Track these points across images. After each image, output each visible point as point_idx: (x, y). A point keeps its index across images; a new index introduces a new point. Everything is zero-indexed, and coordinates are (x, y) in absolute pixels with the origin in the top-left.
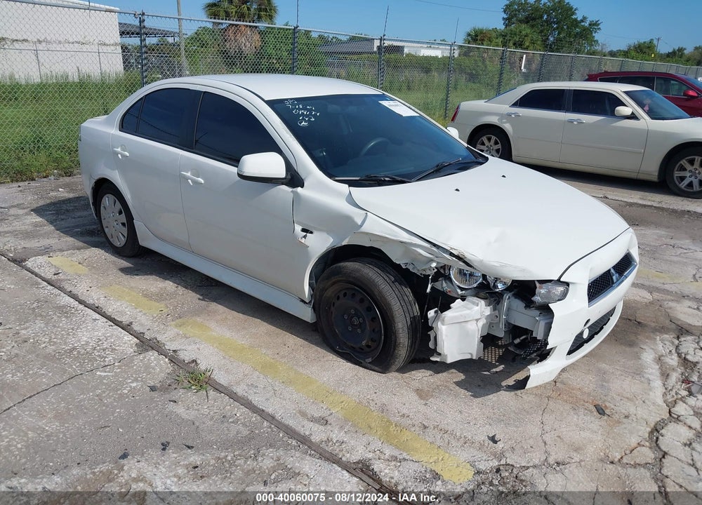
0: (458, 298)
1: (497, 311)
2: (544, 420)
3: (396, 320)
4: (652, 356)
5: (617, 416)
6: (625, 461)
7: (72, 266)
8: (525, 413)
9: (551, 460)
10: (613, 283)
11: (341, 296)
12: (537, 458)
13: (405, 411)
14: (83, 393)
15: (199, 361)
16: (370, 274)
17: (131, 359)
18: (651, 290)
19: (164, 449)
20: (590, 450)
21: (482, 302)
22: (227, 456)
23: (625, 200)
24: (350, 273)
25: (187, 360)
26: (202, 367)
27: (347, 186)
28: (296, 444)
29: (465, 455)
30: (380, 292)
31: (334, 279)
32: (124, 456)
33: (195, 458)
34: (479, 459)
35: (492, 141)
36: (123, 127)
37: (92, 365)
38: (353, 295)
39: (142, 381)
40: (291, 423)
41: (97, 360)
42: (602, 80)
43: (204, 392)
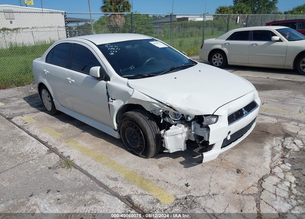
0: (173, 125)
1: (190, 130)
2: (212, 176)
3: (148, 135)
4: (269, 147)
5: (246, 173)
6: (244, 193)
7: (30, 120)
8: (204, 174)
9: (211, 193)
10: (243, 115)
11: (128, 126)
12: (204, 192)
13: (151, 174)
14: (21, 171)
15: (70, 156)
16: (137, 116)
17: (44, 156)
18: (277, 118)
19: (47, 193)
20: (230, 188)
21: (183, 126)
22: (72, 195)
23: (277, 78)
24: (130, 116)
25: (66, 156)
26: (71, 159)
27: (127, 79)
28: (102, 189)
29: (173, 192)
30: (141, 124)
31: (125, 119)
32: (31, 196)
33: (59, 196)
34: (178, 194)
35: (219, 56)
36: (47, 61)
37: (28, 159)
38: (132, 126)
39: (46, 165)
40: (102, 180)
41: (30, 157)
42: (272, 25)
43: (70, 169)
